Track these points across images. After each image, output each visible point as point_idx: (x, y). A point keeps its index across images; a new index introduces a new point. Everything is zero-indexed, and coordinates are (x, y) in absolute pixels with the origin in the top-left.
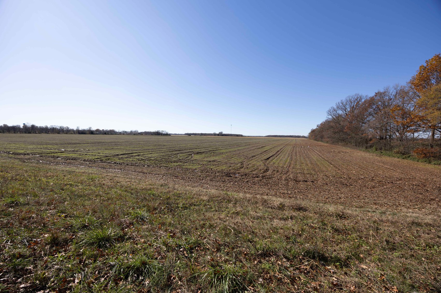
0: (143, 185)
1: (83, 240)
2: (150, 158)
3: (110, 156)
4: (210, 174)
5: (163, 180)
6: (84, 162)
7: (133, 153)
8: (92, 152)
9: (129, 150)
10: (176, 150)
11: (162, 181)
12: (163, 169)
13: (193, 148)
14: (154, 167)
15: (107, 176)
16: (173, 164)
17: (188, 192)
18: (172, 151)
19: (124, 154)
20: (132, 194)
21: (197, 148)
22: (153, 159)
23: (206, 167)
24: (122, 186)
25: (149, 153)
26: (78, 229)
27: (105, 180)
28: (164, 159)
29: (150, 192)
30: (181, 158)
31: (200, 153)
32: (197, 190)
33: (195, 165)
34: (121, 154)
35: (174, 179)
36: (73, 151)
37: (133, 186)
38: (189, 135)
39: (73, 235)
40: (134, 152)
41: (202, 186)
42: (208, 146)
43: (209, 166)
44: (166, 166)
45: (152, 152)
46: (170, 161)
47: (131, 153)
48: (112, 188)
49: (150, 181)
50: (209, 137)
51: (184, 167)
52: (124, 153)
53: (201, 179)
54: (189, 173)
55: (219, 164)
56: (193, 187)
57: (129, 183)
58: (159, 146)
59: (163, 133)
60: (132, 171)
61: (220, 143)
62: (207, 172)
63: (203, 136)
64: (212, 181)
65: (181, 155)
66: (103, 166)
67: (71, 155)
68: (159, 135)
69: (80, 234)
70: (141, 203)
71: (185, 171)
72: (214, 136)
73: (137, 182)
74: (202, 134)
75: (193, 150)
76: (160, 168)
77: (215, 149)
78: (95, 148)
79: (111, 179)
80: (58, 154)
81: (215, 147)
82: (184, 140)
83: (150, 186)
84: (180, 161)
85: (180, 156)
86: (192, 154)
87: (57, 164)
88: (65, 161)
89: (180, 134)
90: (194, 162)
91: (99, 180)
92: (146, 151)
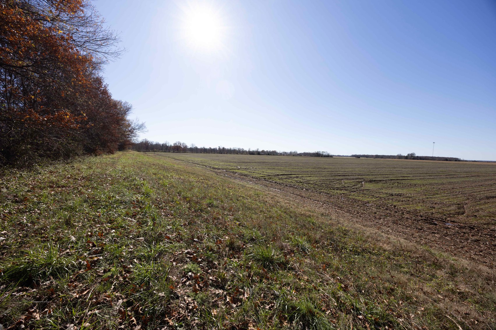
0: (301, 210)
1: (251, 253)
2: (309, 181)
3: (272, 176)
4: (393, 213)
5: (324, 209)
6: (252, 179)
7: (291, 174)
8: (258, 171)
9: (288, 171)
10: (340, 175)
11: (321, 209)
12: (324, 196)
13: (364, 174)
14: (312, 192)
15: (269, 194)
16: (336, 191)
17: (358, 232)
18: (334, 175)
19: (284, 175)
20: (291, 217)
21: (369, 175)
22: (311, 182)
23: (386, 202)
24: (282, 207)
25: (308, 176)
26: (248, 240)
27: (267, 198)
28: (325, 183)
29: (309, 219)
30: (346, 185)
31: (374, 181)
32: (372, 232)
33: (367, 196)
34: (281, 175)
35: (338, 211)
36: (246, 169)
37: (291, 209)
38: (358, 157)
39: (244, 245)
40: (293, 173)
41: (379, 228)
42: (388, 173)
43: (390, 201)
44: (327, 193)
45: (311, 175)
46: (332, 187)
47: (290, 174)
48: (273, 206)
49: (309, 207)
50: (388, 161)
51: (350, 197)
52: (284, 173)
53: (378, 217)
54: (358, 206)
55: (409, 201)
56: (364, 226)
57: (287, 204)
58: (319, 168)
59: (324, 154)
60: (290, 192)
61: (410, 170)
62: (387, 209)
63: (379, 159)
64: (397, 224)
65: (346, 181)
66: (266, 184)
67: (244, 172)
68: (319, 156)
69: (249, 245)
70: (301, 230)
71: (352, 202)
72: (398, 160)
73: (296, 205)
74: (377, 157)
75: (363, 177)
76: (320, 193)
77: (401, 178)
78: (260, 167)
79: (272, 198)
80: (236, 170)
81: (400, 175)
82: (350, 163)
83: (310, 213)
84: (344, 188)
85: (345, 183)
86: (362, 182)
87: (235, 178)
88: (240, 177)
89: (345, 156)
90: (365, 192)
91: (262, 197)
92: (305, 173)
